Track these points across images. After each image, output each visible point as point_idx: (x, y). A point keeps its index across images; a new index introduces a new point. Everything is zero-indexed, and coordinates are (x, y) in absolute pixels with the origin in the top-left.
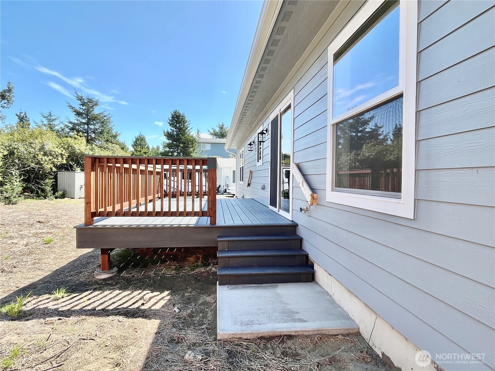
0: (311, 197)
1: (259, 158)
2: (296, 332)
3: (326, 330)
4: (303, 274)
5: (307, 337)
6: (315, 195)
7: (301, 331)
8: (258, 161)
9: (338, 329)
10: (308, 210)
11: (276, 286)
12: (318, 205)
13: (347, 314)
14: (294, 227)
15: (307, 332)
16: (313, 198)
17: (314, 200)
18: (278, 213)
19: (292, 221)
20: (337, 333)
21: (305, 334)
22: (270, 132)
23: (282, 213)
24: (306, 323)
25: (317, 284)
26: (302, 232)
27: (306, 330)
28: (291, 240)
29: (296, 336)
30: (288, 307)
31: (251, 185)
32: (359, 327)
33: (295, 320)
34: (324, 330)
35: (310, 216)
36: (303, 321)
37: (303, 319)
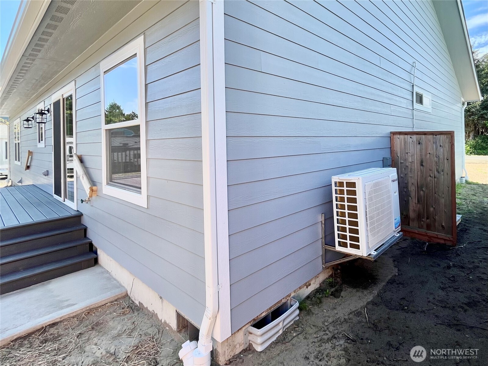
0: (90, 190)
1: (40, 139)
2: (61, 318)
3: (94, 304)
4: (84, 261)
5: (73, 317)
6: (94, 188)
7: (67, 315)
8: (39, 142)
9: (107, 299)
10: (90, 201)
11: (49, 283)
12: (98, 197)
13: (120, 284)
14: (79, 216)
15: (75, 313)
16: (92, 190)
17: (93, 193)
18: (64, 203)
19: (78, 211)
20: (106, 303)
21: (72, 315)
22: (52, 113)
23: (68, 203)
24: (75, 305)
25: (100, 266)
26: (86, 221)
27: (73, 312)
28: (72, 232)
29: (61, 322)
30: (58, 298)
31: (32, 168)
32: (127, 290)
33: (62, 308)
34: (93, 305)
35: (92, 206)
36: (71, 306)
37: (72, 304)
